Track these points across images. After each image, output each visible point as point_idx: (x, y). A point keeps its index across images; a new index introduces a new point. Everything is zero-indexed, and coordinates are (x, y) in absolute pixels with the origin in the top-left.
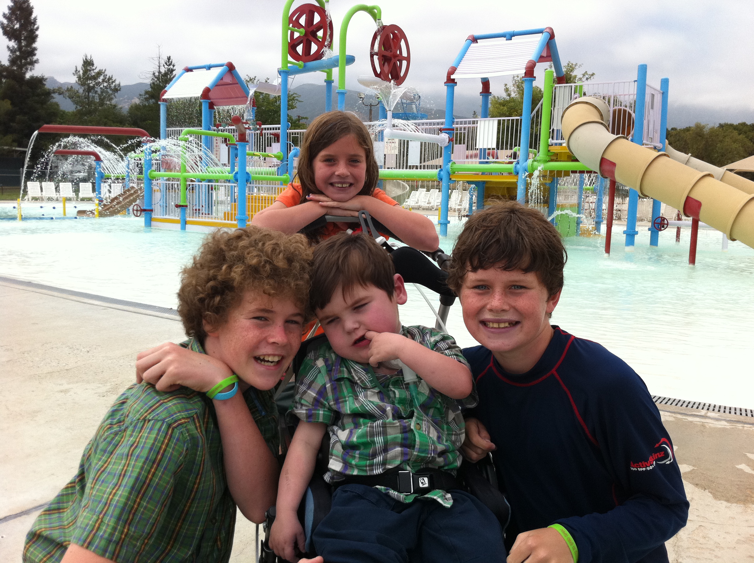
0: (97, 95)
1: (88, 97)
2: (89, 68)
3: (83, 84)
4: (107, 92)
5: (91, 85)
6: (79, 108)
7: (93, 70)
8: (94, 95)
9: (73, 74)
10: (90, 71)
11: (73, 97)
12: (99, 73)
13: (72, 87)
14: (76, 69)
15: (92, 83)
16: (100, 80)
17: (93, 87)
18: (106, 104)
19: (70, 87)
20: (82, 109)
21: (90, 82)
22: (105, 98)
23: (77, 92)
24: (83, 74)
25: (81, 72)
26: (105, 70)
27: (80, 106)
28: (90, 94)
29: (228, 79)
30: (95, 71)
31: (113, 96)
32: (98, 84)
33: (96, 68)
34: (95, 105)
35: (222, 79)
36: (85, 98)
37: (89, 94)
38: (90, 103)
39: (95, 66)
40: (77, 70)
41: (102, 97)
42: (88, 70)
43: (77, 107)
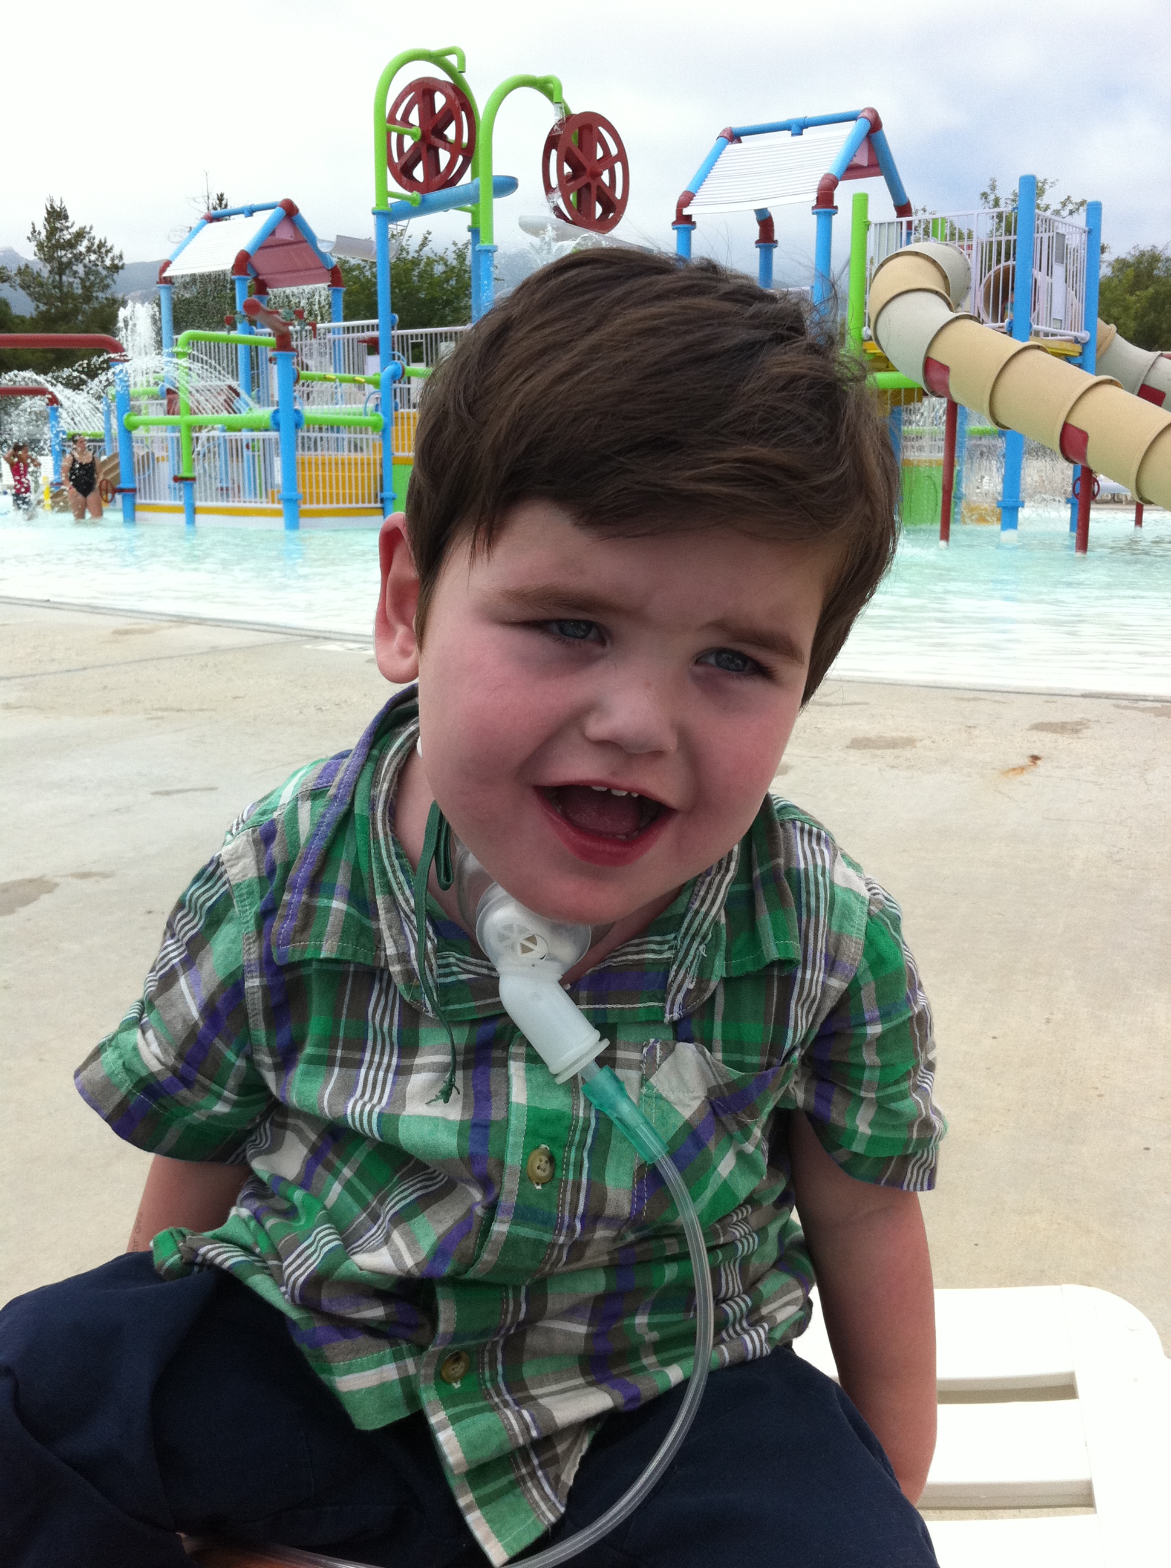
0: (77, 281)
1: (60, 285)
2: (58, 225)
3: (49, 259)
4: (97, 273)
5: (64, 260)
6: (43, 308)
7: (67, 228)
8: (71, 280)
9: (29, 238)
10: (62, 230)
11: (29, 287)
12: (80, 235)
13: (27, 266)
14: (34, 228)
15: (65, 255)
16: (82, 248)
17: (70, 264)
18: (97, 298)
19: (23, 268)
20: (48, 311)
21: (63, 253)
22: (93, 285)
23: (39, 275)
24: (47, 237)
25: (44, 233)
26: (91, 228)
27: (45, 304)
28: (64, 278)
29: (286, 234)
30: (71, 230)
31: (109, 281)
32: (78, 258)
33: (73, 223)
34: (74, 299)
35: (273, 233)
36: (55, 287)
37: (61, 278)
38: (66, 296)
39: (71, 219)
40: (35, 231)
41: (88, 284)
42: (57, 228)
43: (38, 307)
